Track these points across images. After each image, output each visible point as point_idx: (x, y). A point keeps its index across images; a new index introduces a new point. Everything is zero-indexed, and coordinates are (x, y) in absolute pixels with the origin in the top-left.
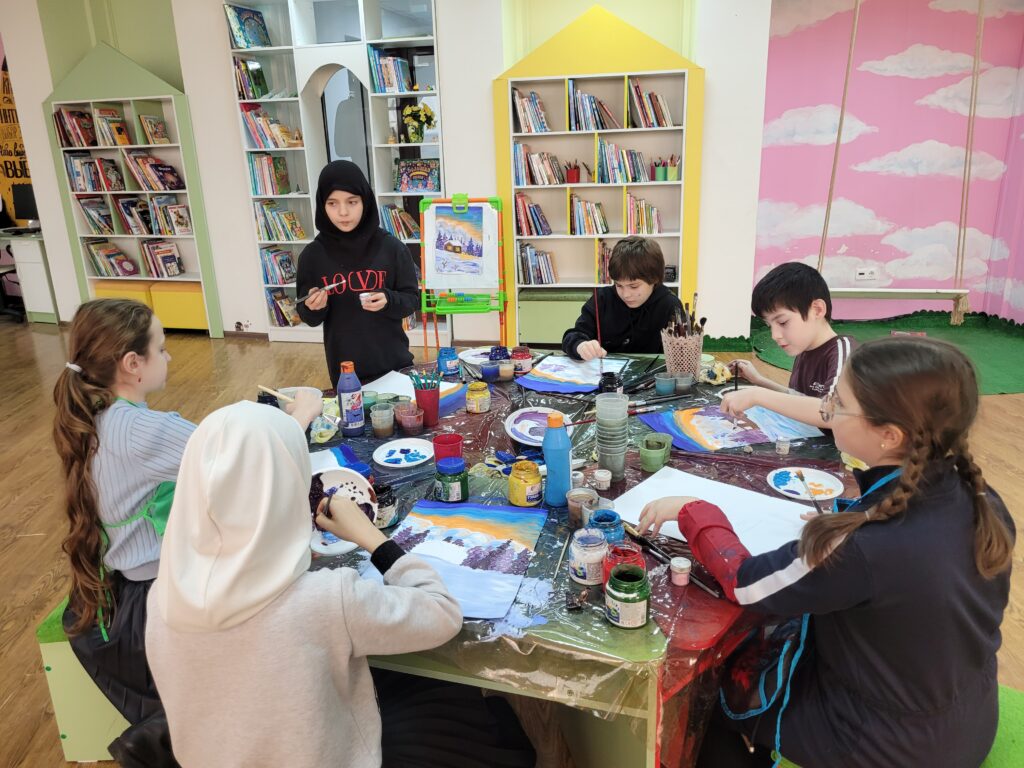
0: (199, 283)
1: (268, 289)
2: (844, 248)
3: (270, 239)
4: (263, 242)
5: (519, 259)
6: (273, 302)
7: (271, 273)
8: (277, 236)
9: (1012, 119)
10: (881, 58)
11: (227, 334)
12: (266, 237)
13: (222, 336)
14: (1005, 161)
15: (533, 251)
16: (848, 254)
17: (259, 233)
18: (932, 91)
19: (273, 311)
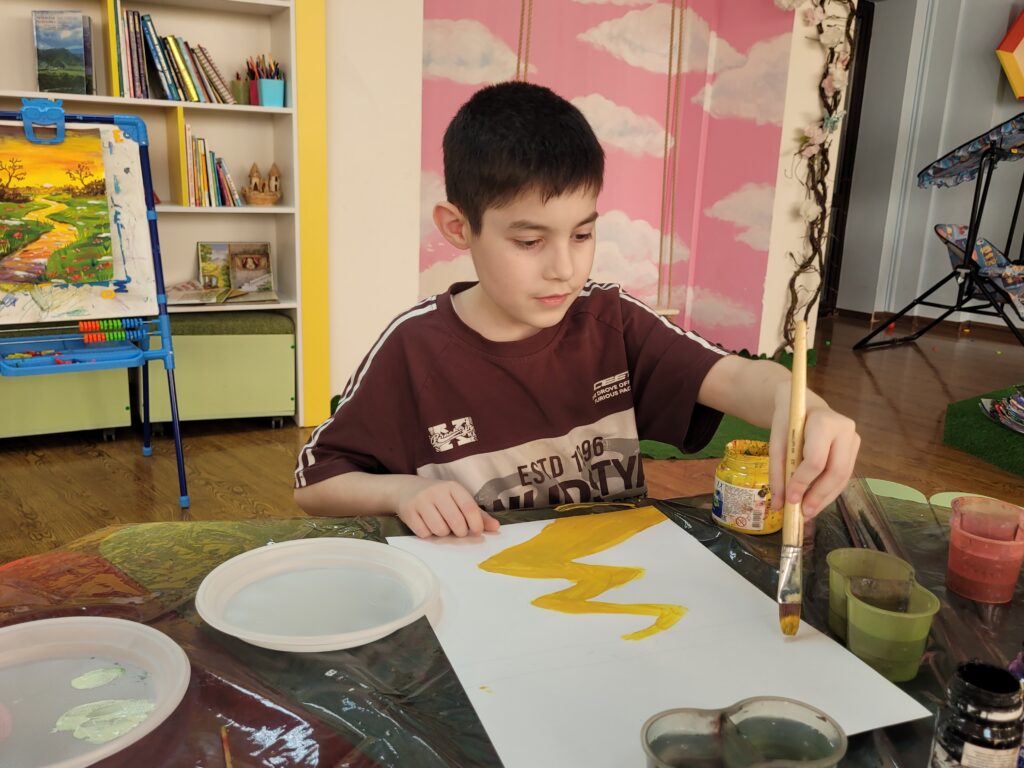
18: (596, 23)
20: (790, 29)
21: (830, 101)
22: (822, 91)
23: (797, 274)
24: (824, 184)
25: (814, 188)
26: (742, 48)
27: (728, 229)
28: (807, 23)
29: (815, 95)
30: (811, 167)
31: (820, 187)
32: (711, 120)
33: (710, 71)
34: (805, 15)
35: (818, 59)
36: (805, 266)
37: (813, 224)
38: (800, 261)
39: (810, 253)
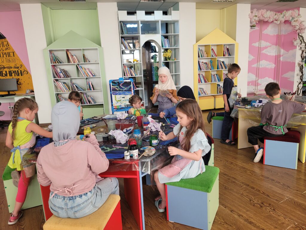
0: (103, 104)
2: (251, 84)
9: (276, 56)
10: (255, 43)
14: (275, 64)
16: (251, 85)
18: (264, 50)
20: (296, 48)
21: (303, 58)
22: (302, 57)
23: (299, 84)
24: (303, 70)
25: (301, 71)
26: (288, 51)
27: (286, 78)
28: (299, 47)
29: (300, 57)
30: (300, 68)
31: (302, 71)
32: (282, 62)
33: (282, 55)
34: (299, 46)
35: (301, 52)
36: (300, 83)
37: (301, 76)
38: (299, 83)
39: (301, 81)
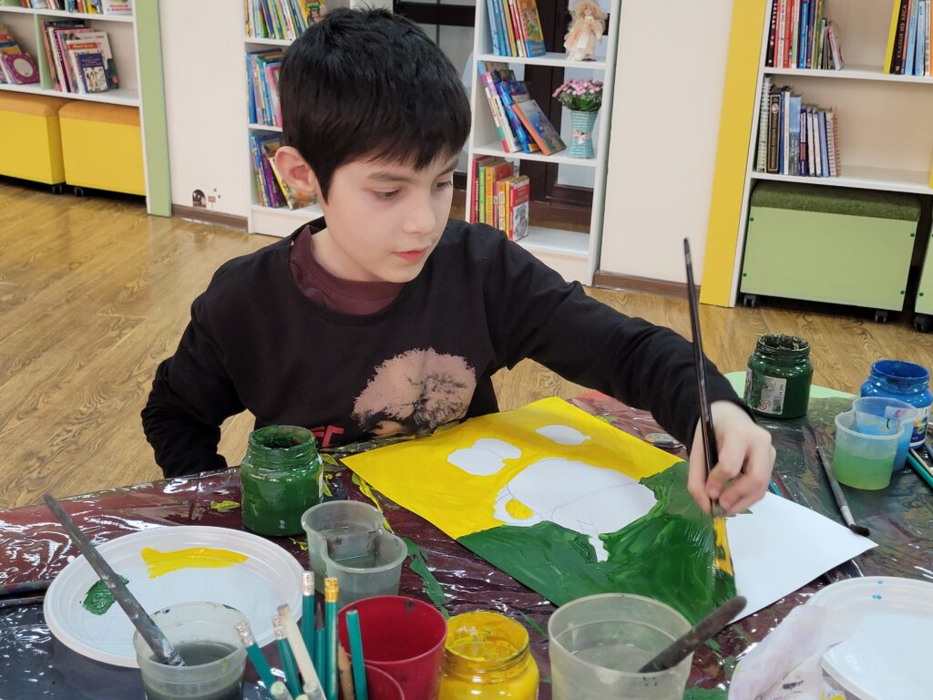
0: (137, 108)
1: (255, 133)
3: (266, 36)
4: (254, 40)
5: (765, 116)
6: (262, 158)
7: (262, 103)
8: (280, 30)
11: (176, 211)
12: (260, 30)
13: (167, 212)
15: (798, 101)
17: (247, 22)
19: (261, 177)
